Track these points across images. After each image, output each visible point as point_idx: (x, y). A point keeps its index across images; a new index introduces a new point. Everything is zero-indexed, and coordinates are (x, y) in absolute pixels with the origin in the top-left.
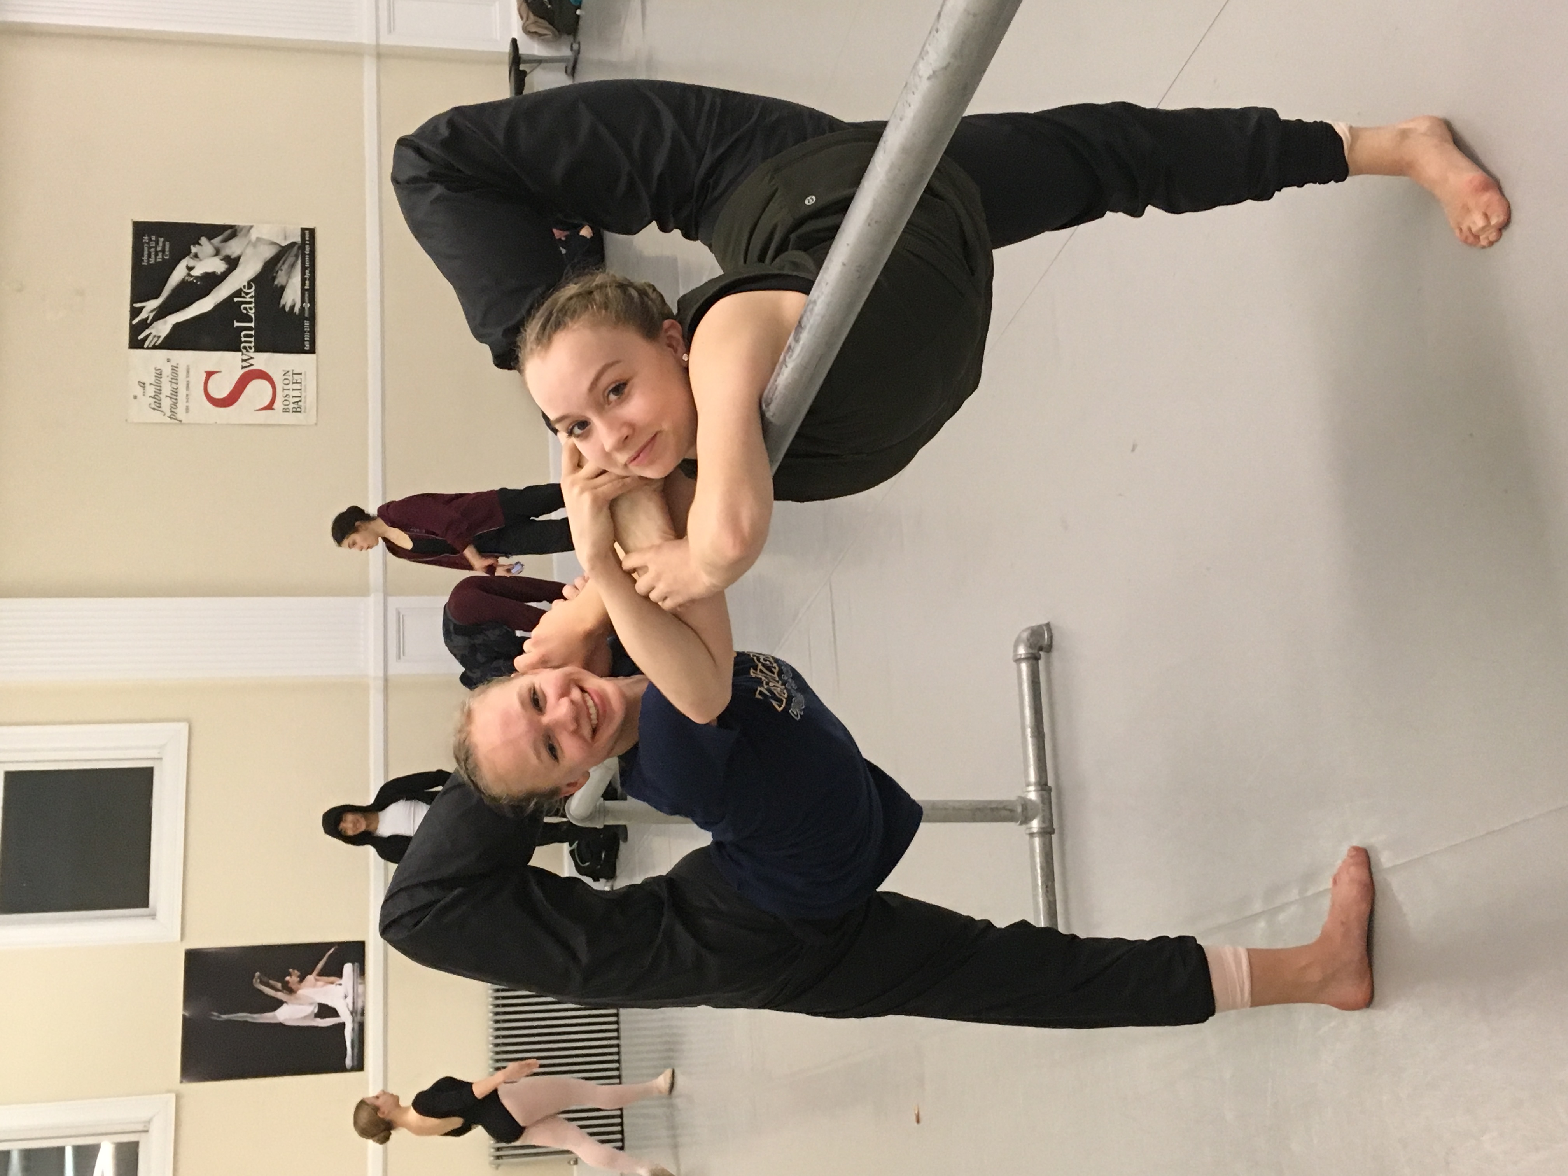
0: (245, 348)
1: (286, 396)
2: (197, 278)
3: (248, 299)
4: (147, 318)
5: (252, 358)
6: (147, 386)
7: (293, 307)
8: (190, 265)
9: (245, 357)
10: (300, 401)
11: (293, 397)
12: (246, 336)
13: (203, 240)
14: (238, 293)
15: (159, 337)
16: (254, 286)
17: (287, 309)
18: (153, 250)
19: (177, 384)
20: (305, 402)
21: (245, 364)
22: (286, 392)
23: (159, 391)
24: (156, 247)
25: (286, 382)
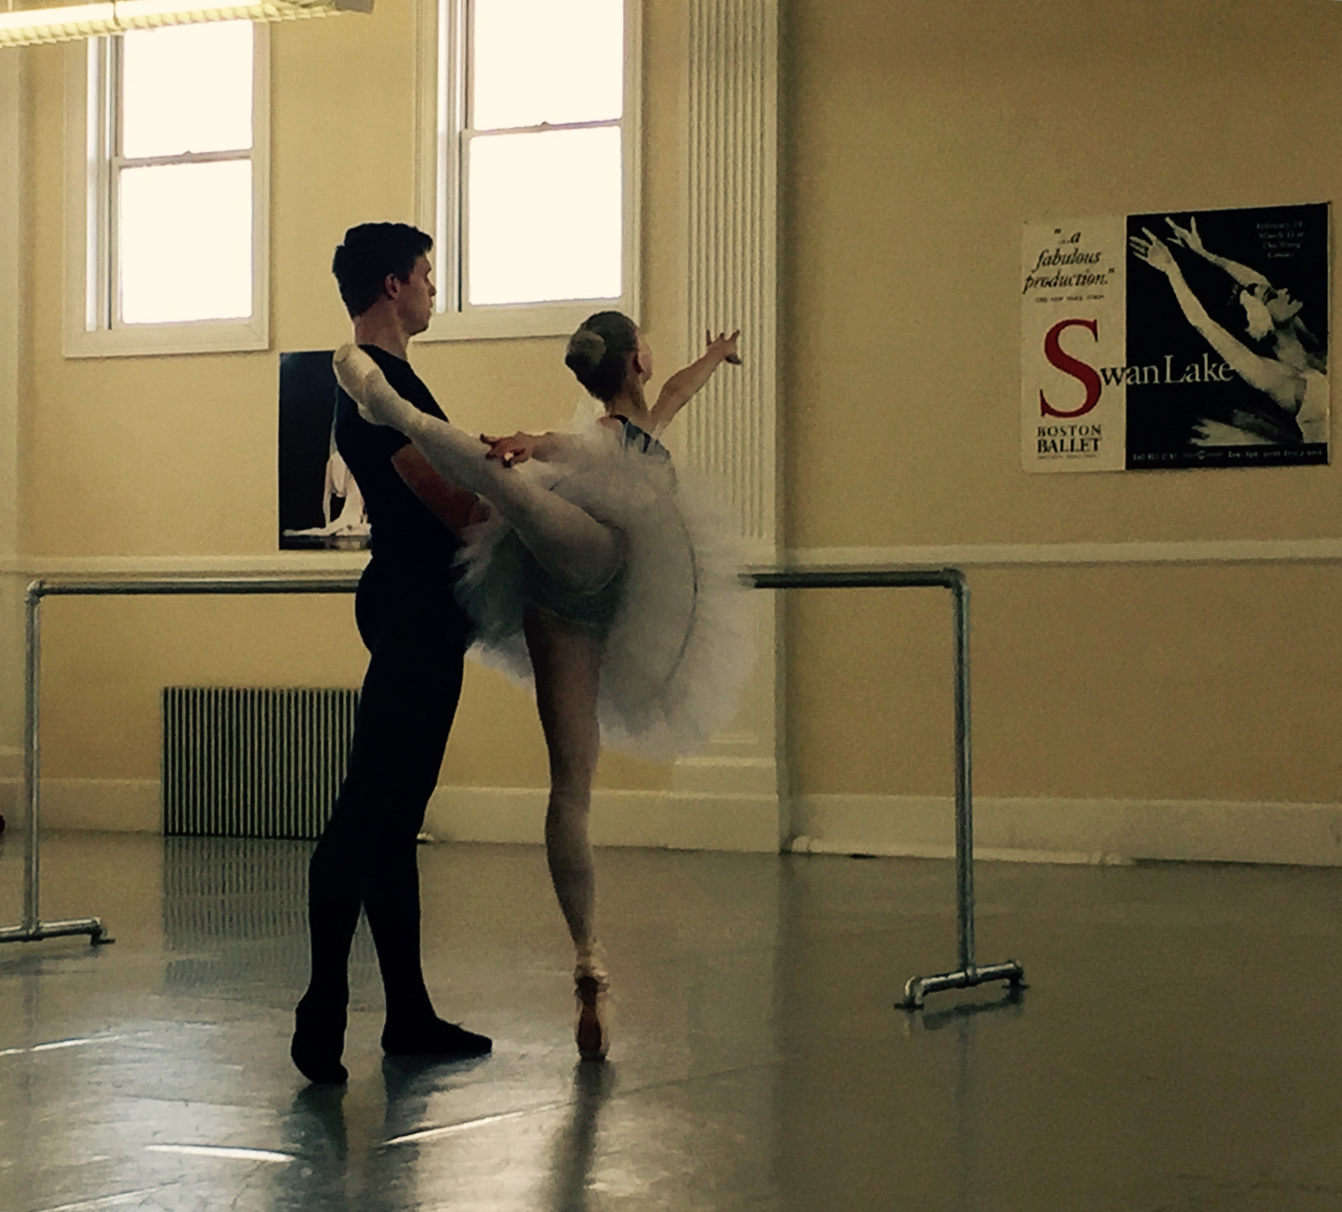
0: (1133, 372)
1: (1062, 431)
2: (1237, 298)
3: (1206, 372)
4: (1176, 238)
5: (1118, 381)
6: (1076, 245)
7: (1199, 436)
8: (1257, 290)
9: (1119, 372)
10: (1056, 450)
11: (1062, 441)
12: (1151, 373)
13: (1297, 305)
14: (1216, 358)
15: (1146, 255)
16: (1229, 379)
17: (1195, 428)
18: (1281, 235)
19: (1077, 284)
20: (1053, 457)
21: (1109, 373)
22: (1069, 431)
23: (1068, 261)
24: (1285, 238)
25: (1084, 431)
